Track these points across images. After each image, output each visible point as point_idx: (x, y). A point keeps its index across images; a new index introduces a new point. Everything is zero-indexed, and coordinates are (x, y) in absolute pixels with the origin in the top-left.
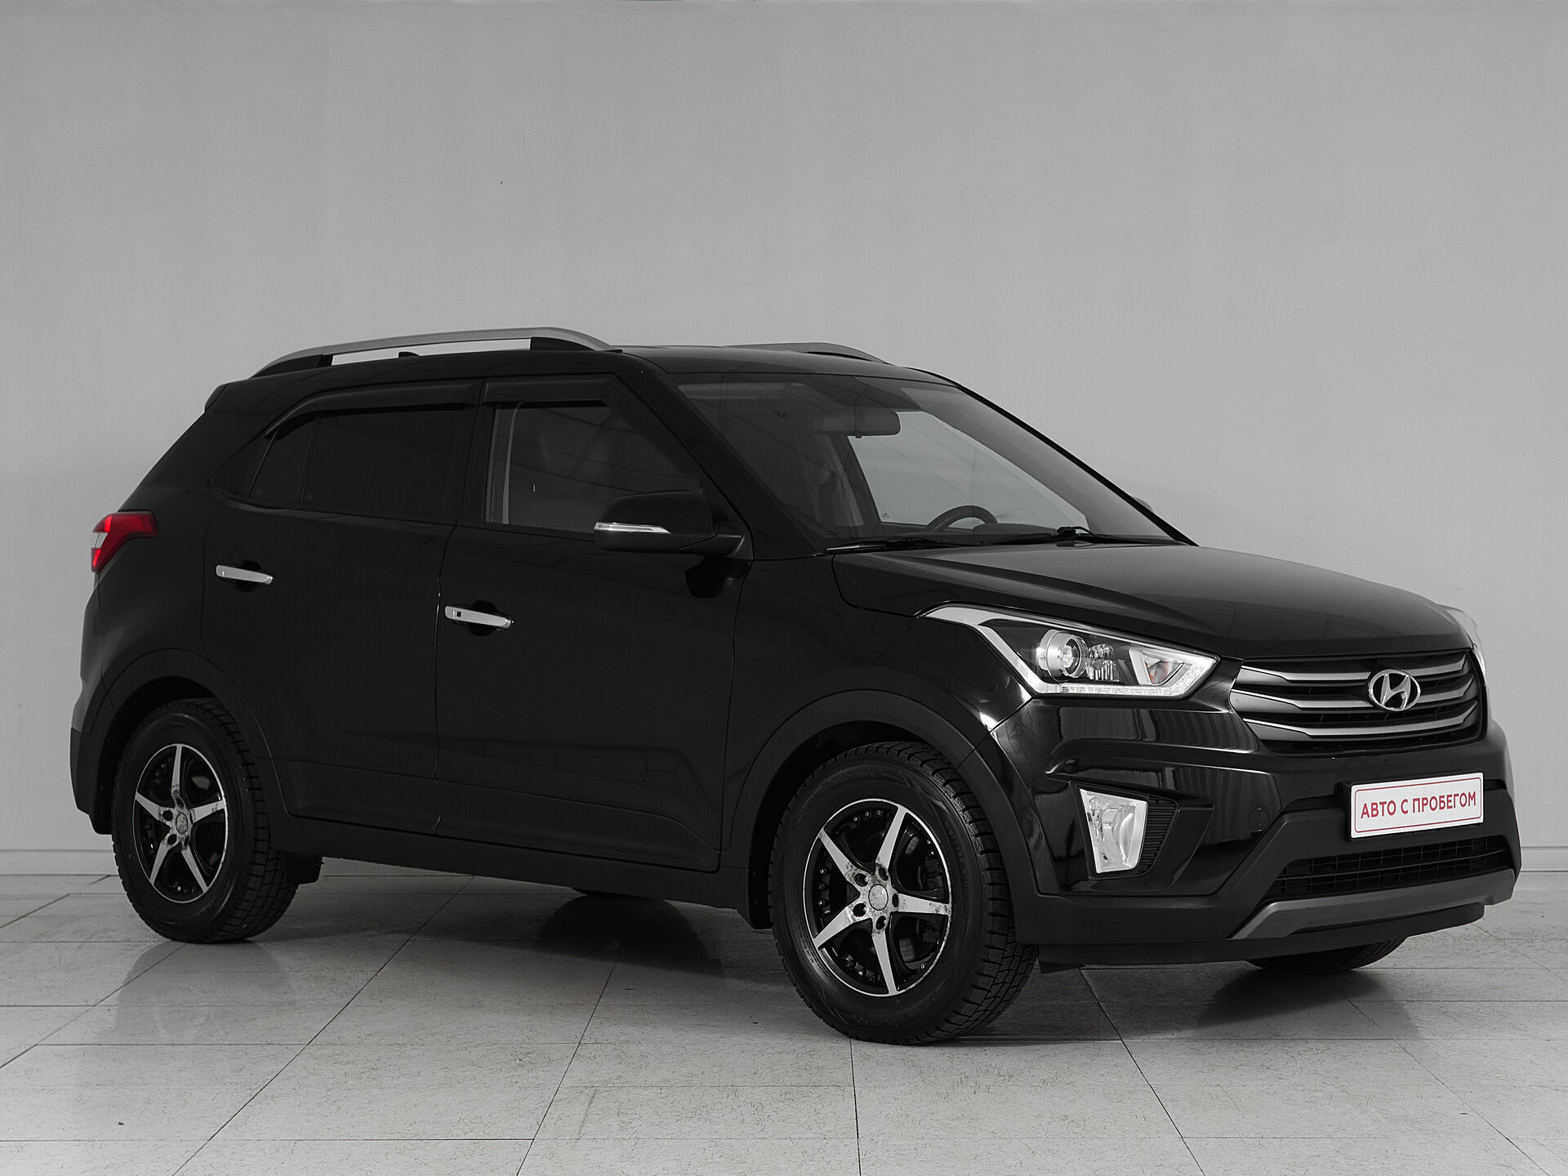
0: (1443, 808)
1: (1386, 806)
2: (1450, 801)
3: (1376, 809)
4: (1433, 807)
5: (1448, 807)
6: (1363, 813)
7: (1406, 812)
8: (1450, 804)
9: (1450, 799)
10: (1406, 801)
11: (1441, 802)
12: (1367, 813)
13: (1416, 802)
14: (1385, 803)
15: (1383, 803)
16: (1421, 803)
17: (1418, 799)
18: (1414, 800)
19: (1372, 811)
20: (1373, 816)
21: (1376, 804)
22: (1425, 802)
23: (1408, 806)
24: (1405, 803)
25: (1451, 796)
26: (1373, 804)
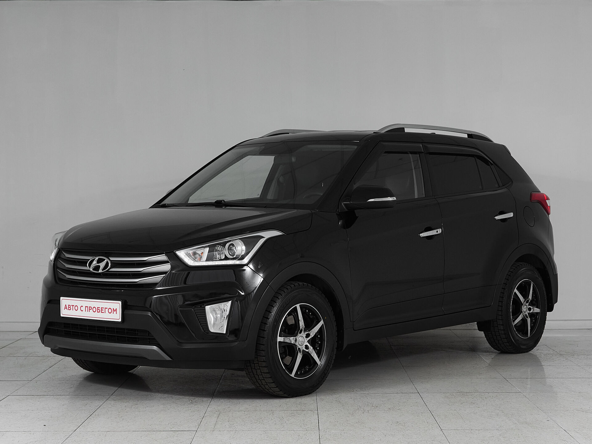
0: (99, 312)
1: (74, 307)
2: (103, 310)
3: (70, 307)
4: (94, 311)
5: (102, 312)
6: (65, 308)
7: (82, 311)
8: (102, 311)
9: (102, 309)
10: (82, 306)
11: (98, 309)
12: (66, 308)
13: (87, 308)
14: (74, 306)
15: (73, 306)
16: (90, 309)
17: (88, 307)
18: (86, 307)
19: (68, 308)
20: (69, 310)
21: (70, 305)
22: (90, 308)
23: (83, 309)
24: (82, 307)
25: (103, 308)
26: (69, 305)
